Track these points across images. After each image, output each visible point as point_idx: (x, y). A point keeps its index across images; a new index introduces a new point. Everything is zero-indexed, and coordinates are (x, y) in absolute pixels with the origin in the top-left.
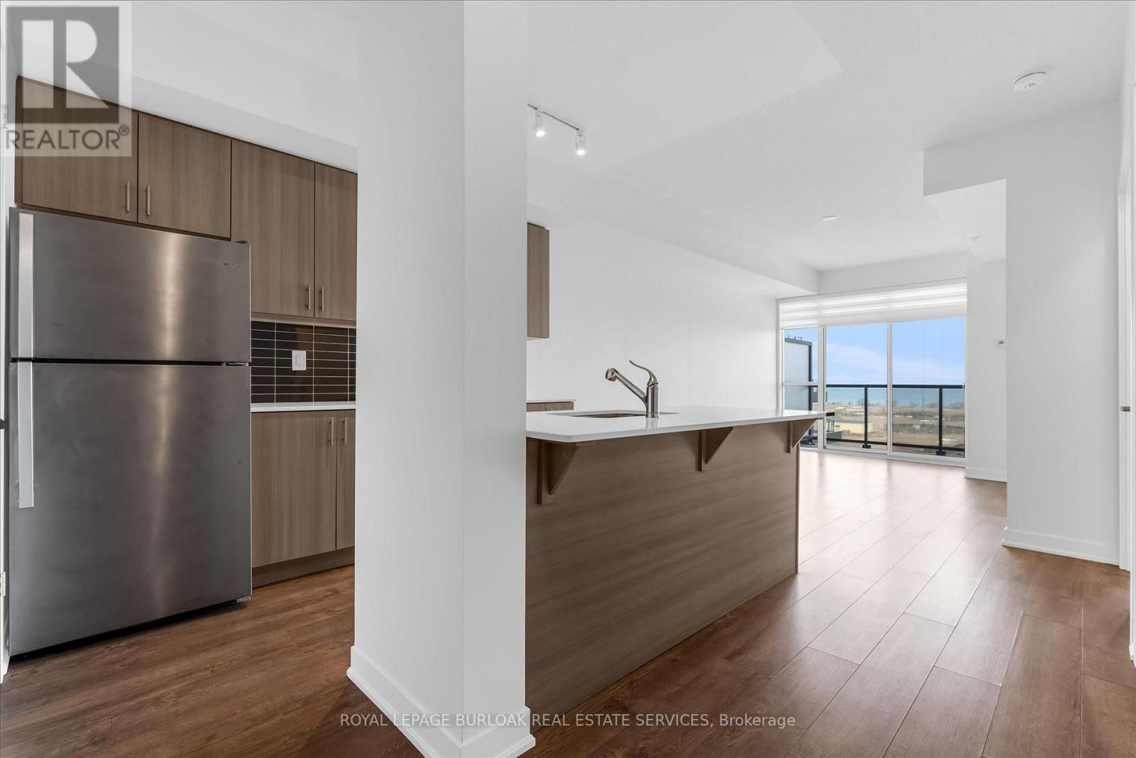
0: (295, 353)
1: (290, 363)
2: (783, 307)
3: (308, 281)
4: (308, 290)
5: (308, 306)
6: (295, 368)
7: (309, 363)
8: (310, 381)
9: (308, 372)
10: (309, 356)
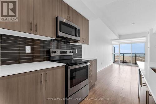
0: (26, 47)
1: (25, 50)
2: (113, 41)
3: (31, 20)
4: (31, 24)
5: (31, 30)
6: (26, 52)
7: (31, 50)
8: (32, 56)
9: (31, 53)
10: (31, 48)
